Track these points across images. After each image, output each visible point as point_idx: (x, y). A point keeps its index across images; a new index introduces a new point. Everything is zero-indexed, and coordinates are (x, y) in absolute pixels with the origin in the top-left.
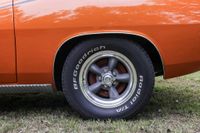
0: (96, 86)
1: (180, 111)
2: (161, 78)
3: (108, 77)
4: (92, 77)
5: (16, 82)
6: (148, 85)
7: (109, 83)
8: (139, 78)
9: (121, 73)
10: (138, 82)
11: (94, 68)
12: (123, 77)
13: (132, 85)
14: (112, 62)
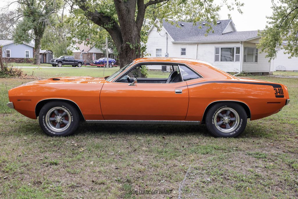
0: (221, 123)
1: (257, 136)
2: (249, 119)
3: (226, 119)
4: (219, 118)
5: (185, 120)
6: (244, 123)
7: (227, 122)
8: (240, 120)
9: (231, 117)
10: (240, 121)
11: (220, 115)
12: (233, 119)
13: (237, 122)
14: (229, 113)
